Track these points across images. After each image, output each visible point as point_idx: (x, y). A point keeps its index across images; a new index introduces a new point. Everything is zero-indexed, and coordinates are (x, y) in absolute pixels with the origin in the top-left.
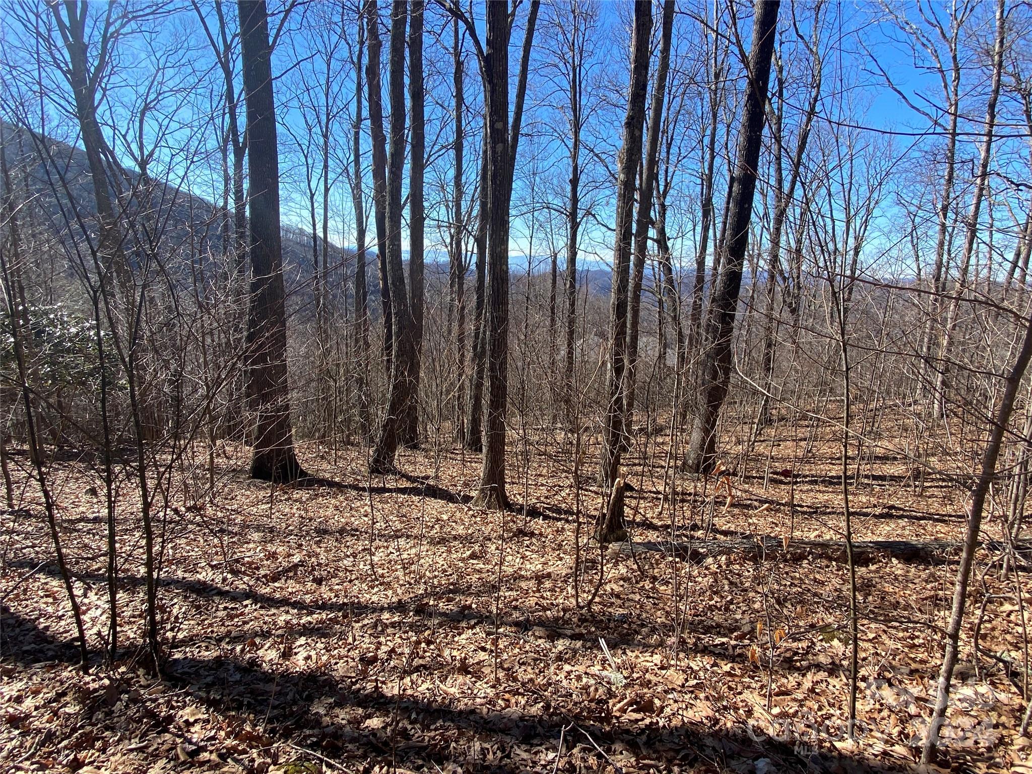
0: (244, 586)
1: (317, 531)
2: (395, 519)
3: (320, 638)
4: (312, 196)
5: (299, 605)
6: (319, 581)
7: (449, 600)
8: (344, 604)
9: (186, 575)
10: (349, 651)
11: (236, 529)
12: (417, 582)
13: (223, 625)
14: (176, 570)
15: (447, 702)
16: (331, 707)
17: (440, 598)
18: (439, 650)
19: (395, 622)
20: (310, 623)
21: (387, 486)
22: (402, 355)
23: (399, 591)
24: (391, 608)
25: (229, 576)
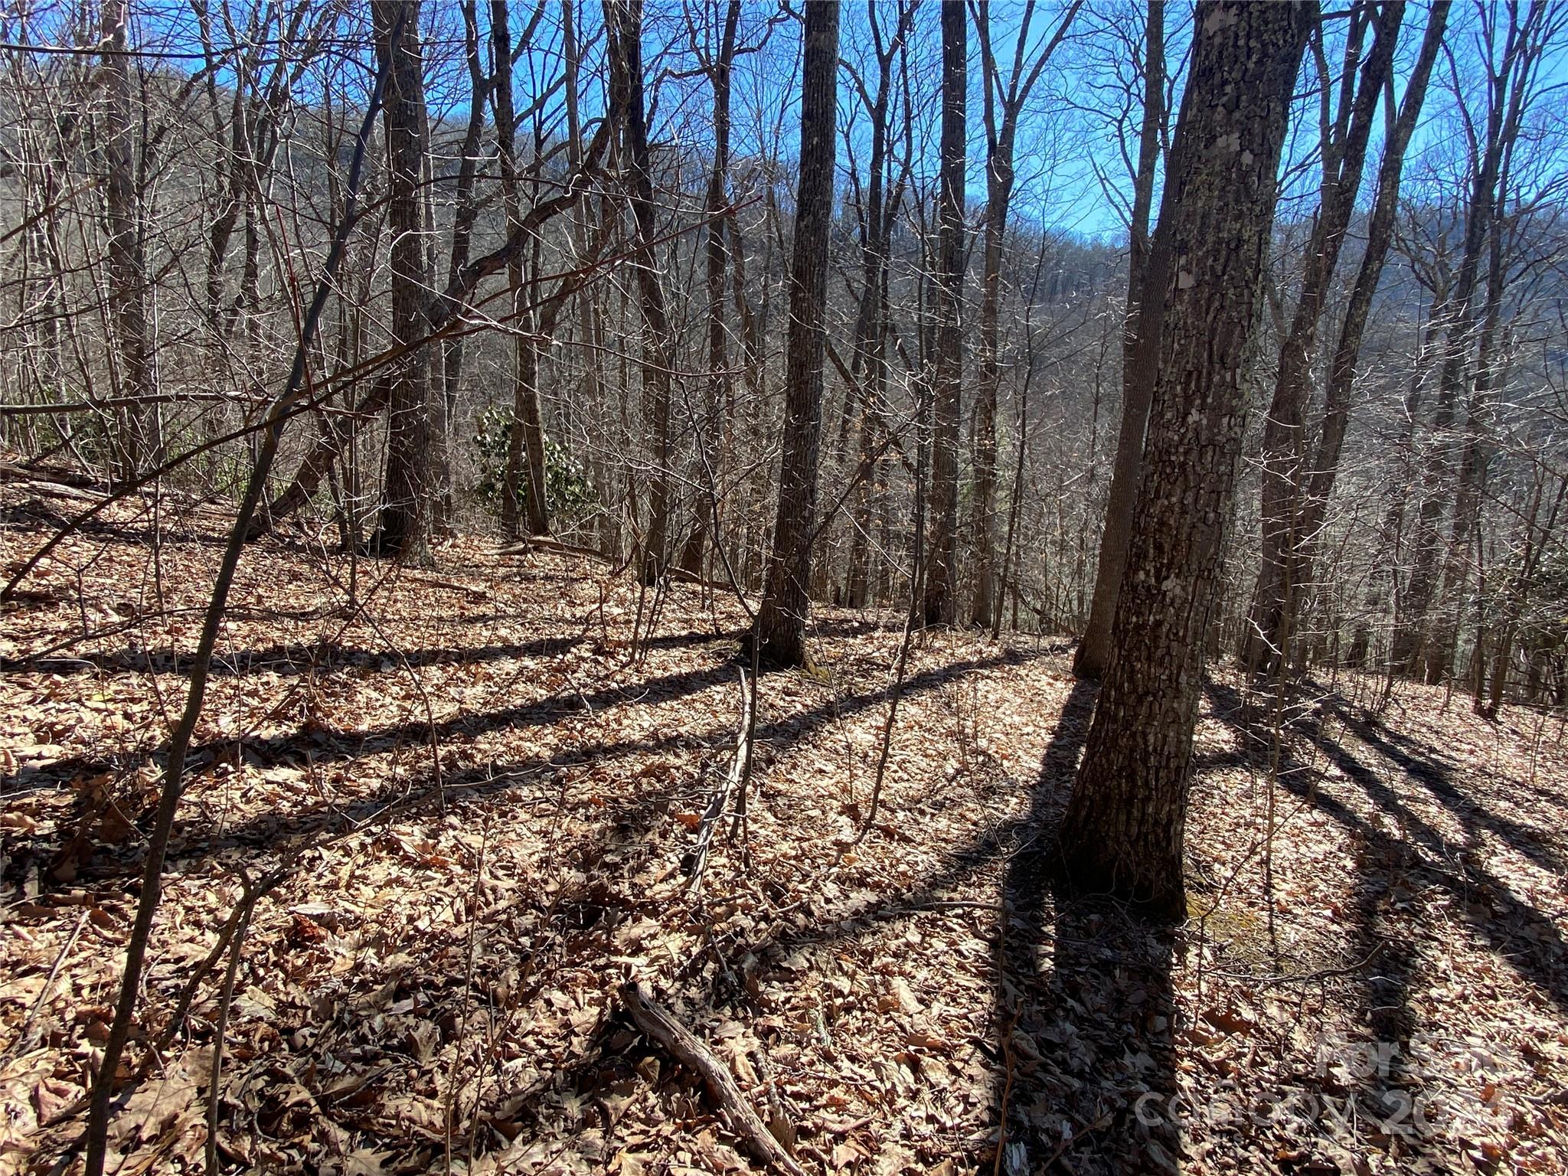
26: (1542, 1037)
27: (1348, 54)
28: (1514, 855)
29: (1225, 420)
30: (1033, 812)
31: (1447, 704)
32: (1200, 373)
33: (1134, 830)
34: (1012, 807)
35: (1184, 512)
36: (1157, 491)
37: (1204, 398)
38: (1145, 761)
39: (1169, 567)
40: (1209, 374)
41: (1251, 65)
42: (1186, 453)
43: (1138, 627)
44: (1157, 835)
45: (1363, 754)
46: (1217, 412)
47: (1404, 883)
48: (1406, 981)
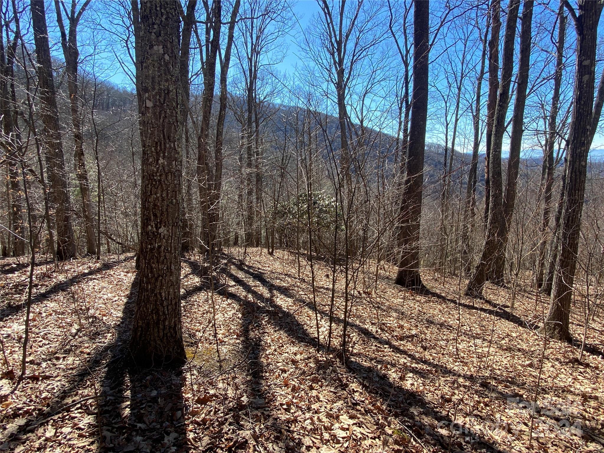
0: (386, 338)
1: (428, 321)
2: (476, 326)
3: (421, 377)
4: (447, 124)
5: (412, 357)
6: (425, 348)
7: (506, 386)
8: (437, 365)
9: (360, 324)
10: (435, 390)
11: (385, 308)
12: (486, 368)
13: (374, 353)
14: (356, 320)
15: (491, 442)
16: (421, 413)
17: (500, 383)
18: (493, 412)
19: (466, 386)
20: (417, 368)
21: (475, 305)
22: (495, 223)
23: (472, 369)
24: (465, 377)
25: (379, 330)
26: (295, 354)
27: (206, 37)
28: (282, 296)
29: (174, 163)
30: (119, 337)
31: (261, 253)
32: (161, 143)
33: (161, 334)
34: (109, 338)
35: (163, 200)
36: (151, 192)
37: (164, 153)
38: (162, 304)
39: (161, 222)
40: (165, 144)
41: (163, 20)
42: (160, 176)
43: (152, 250)
44: (171, 333)
45: (241, 275)
46: (170, 159)
47: (256, 316)
48: (259, 352)
